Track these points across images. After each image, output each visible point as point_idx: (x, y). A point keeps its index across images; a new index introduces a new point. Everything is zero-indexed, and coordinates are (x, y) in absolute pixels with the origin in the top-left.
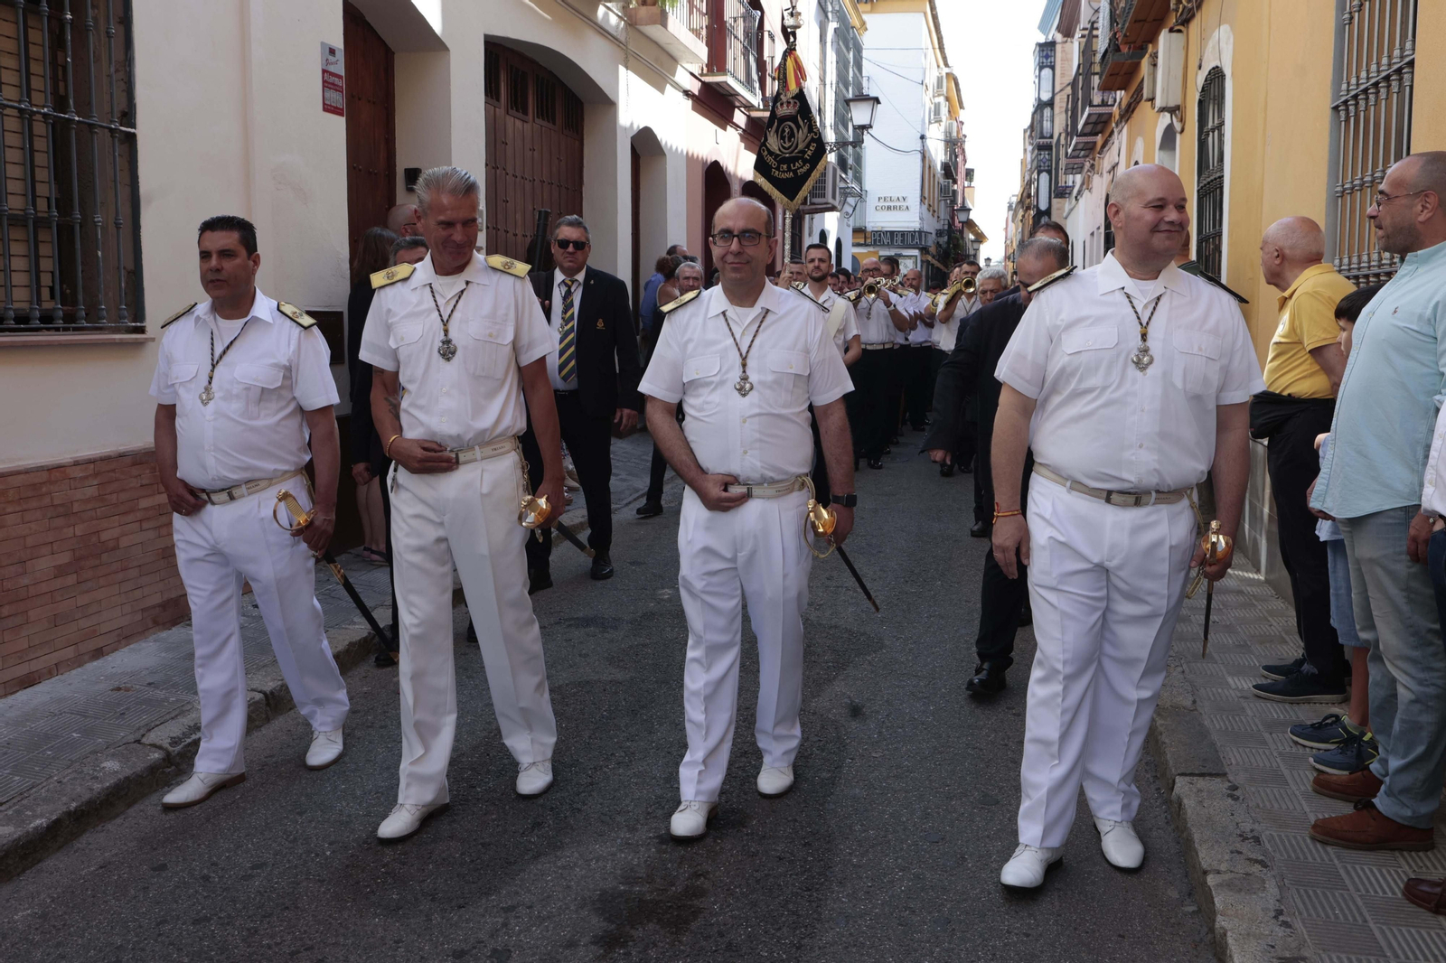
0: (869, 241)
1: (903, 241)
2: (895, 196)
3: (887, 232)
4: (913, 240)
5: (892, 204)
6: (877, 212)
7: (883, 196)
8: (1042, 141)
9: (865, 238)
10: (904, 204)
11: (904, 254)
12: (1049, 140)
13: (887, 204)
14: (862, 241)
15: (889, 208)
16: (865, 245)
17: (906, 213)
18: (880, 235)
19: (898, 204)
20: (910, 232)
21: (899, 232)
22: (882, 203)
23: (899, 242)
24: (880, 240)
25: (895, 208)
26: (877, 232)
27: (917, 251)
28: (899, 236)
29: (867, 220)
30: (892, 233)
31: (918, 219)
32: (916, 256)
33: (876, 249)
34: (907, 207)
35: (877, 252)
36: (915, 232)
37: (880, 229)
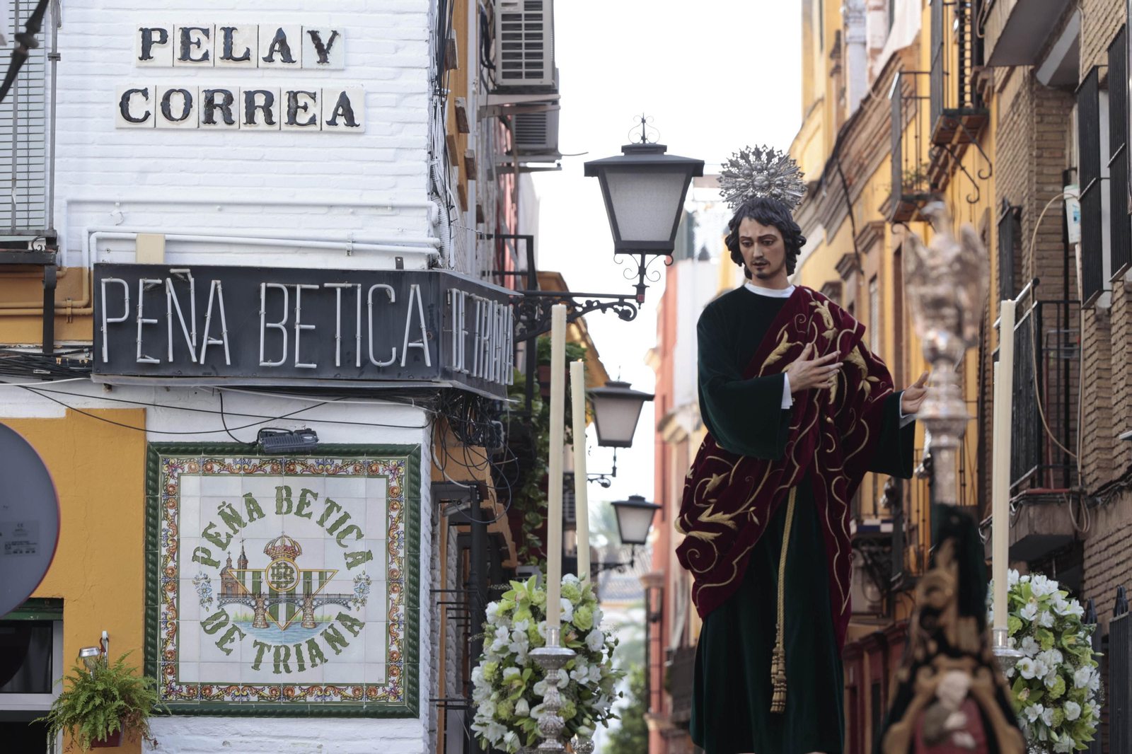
0: (74, 343)
1: (316, 343)
2: (257, 22)
3: (204, 272)
4: (388, 335)
5: (238, 81)
6: (135, 136)
7: (172, 22)
9: (50, 317)
10: (324, 87)
11: (327, 435)
13: (198, 81)
15: (217, 109)
16: (47, 367)
17: (339, 143)
18: (155, 296)
19: (279, 81)
20: (368, 277)
21: (291, 276)
22: (166, 76)
23: (293, 352)
24: (154, 334)
25: (258, 107)
26: (133, 272)
27: (418, 417)
28: (293, 302)
29: (64, 191)
30: (241, 282)
32: (411, 453)
33: (129, 398)
34: (345, 107)
35: (135, 423)
36: (399, 278)
37: (155, 257)
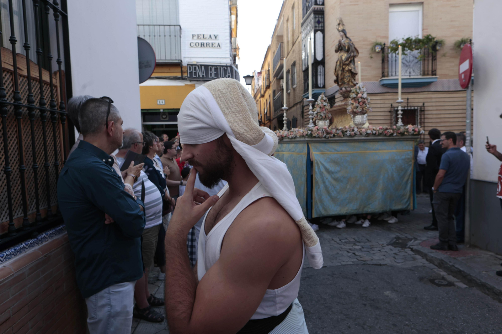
0: (185, 75)
1: (216, 74)
2: (207, 34)
3: (201, 65)
4: (225, 74)
5: (205, 41)
6: (192, 49)
7: (196, 33)
8: (316, 6)
9: (182, 72)
10: (216, 42)
12: (321, 7)
13: (200, 41)
14: (179, 75)
15: (202, 45)
16: (182, 78)
17: (218, 49)
18: (195, 68)
19: (210, 41)
20: (223, 66)
21: (213, 66)
22: (196, 41)
24: (195, 73)
25: (208, 45)
26: (192, 65)
28: (213, 69)
29: (183, 56)
30: (206, 67)
31: (228, 56)
33: (193, 82)
34: (219, 45)
36: (227, 66)
37: (195, 63)
